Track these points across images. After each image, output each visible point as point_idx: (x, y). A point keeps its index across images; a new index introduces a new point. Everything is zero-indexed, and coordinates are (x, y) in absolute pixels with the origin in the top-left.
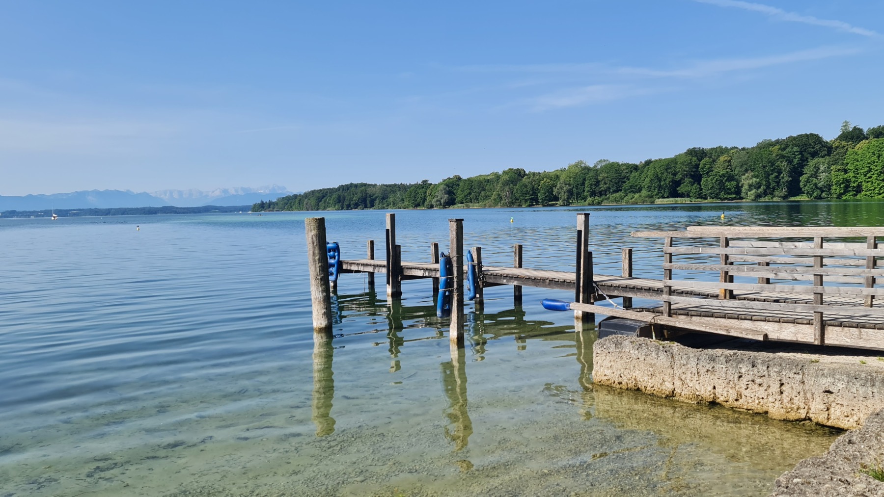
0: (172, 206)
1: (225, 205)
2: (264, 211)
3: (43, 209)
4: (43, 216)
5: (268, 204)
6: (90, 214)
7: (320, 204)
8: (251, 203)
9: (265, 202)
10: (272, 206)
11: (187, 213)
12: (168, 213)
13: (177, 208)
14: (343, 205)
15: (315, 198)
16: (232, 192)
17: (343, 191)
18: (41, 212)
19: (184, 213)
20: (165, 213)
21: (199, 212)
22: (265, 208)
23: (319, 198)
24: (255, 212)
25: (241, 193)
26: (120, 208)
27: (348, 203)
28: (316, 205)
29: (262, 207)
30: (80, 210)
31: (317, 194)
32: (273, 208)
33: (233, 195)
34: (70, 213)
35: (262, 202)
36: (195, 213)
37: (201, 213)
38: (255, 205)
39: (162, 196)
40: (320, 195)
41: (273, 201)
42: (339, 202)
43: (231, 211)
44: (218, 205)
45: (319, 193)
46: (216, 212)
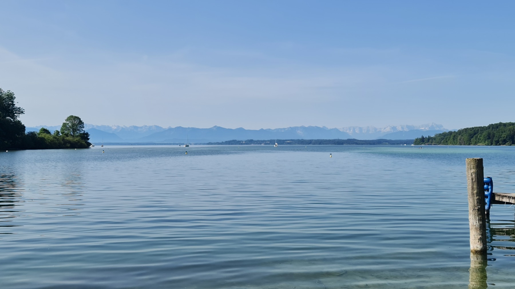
0: (354, 139)
1: (393, 139)
2: (424, 144)
3: (269, 139)
4: (269, 144)
5: (427, 139)
6: (298, 143)
7: (472, 139)
8: (414, 138)
9: (425, 137)
10: (430, 141)
11: (365, 144)
12: (351, 144)
13: (358, 140)
14: (493, 141)
15: (468, 135)
16: (399, 129)
17: (493, 129)
18: (268, 141)
19: (362, 144)
20: (349, 144)
21: (374, 144)
22: (425, 142)
23: (471, 135)
24: (417, 144)
25: (406, 130)
26: (318, 140)
27: (497, 139)
28: (468, 140)
29: (423, 141)
30: (292, 140)
31: (470, 132)
32: (432, 142)
33: (400, 131)
34: (286, 143)
35: (423, 137)
36: (371, 144)
37: (375, 144)
38: (417, 139)
39: (348, 131)
40: (472, 132)
41: (432, 136)
42: (489, 138)
43: (398, 144)
44: (388, 139)
45: (471, 130)
46: (386, 144)
